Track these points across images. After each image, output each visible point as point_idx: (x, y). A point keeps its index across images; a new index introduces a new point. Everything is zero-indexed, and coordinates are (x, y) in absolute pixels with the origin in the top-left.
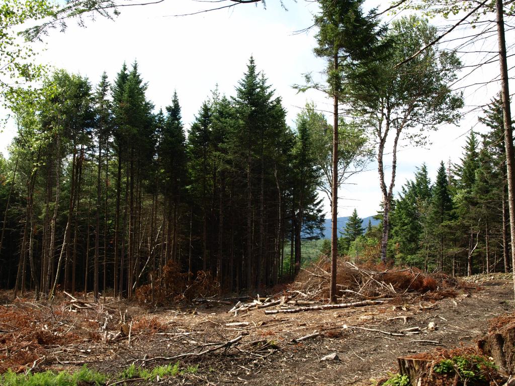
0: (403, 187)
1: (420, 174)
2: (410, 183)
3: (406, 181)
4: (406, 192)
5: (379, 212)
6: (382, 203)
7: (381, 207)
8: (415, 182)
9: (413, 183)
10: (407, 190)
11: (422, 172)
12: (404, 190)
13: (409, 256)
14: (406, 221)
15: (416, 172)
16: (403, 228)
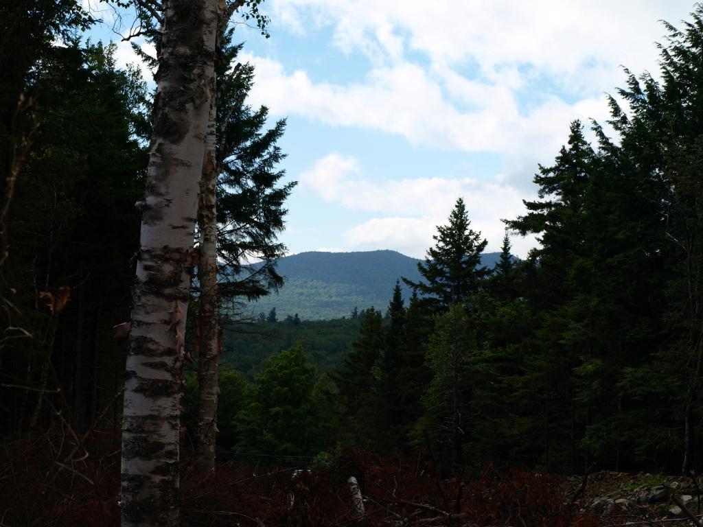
0: (613, 102)
1: (680, 51)
2: (643, 87)
3: (626, 77)
4: (624, 120)
5: (531, 206)
6: (545, 171)
7: (539, 187)
8: (661, 84)
9: (651, 87)
10: (630, 116)
11: (688, 44)
12: (617, 111)
13: (629, 369)
14: (620, 236)
15: (666, 44)
16: (609, 260)
